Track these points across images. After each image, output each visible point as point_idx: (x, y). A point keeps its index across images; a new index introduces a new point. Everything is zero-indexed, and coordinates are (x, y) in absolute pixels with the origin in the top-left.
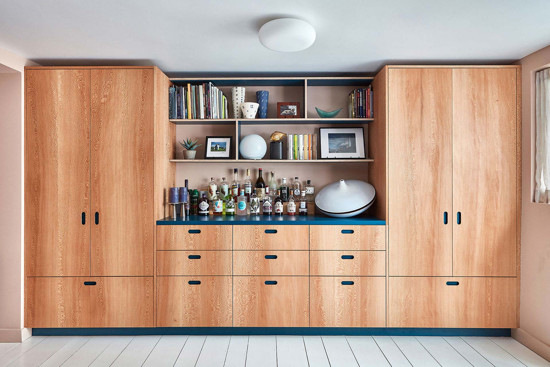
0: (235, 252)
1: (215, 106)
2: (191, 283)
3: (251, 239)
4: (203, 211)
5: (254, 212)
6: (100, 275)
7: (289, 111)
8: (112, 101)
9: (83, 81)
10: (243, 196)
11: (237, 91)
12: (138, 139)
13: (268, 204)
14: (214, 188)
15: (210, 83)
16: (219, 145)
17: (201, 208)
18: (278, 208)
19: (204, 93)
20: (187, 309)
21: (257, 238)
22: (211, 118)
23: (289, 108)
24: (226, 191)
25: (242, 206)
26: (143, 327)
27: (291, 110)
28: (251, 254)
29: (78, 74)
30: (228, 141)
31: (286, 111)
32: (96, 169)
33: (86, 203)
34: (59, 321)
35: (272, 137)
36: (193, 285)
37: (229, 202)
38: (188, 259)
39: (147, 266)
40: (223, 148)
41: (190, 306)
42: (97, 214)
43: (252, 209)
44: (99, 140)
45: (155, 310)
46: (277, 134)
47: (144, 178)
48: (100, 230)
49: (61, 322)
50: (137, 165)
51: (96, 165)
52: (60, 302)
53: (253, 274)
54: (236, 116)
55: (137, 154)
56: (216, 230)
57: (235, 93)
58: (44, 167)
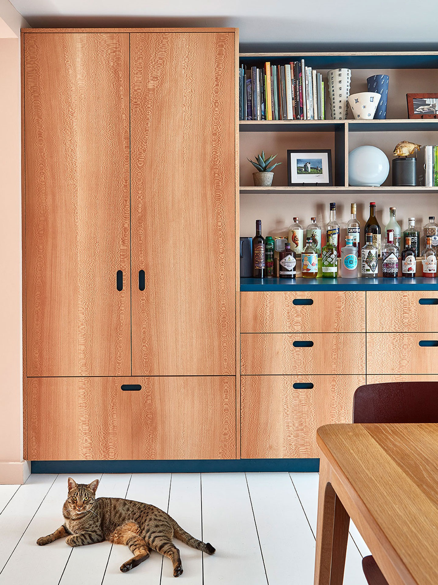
0: (371, 335)
1: (311, 99)
2: (297, 386)
3: (397, 314)
4: (288, 271)
5: (371, 272)
6: (147, 373)
7: (427, 107)
8: (167, 85)
9: (117, 53)
10: (351, 246)
11: (340, 75)
12: (209, 148)
13: (394, 258)
14: (300, 234)
15: (303, 61)
16: (309, 163)
17: (286, 267)
18: (409, 266)
19: (293, 78)
20: (291, 428)
21: (406, 313)
22: (305, 119)
23: (427, 103)
24: (318, 238)
25: (351, 262)
26: (220, 459)
27: (431, 105)
28: (396, 338)
29: (109, 42)
30: (324, 157)
31: (422, 107)
32: (140, 199)
33: (123, 255)
34: (80, 449)
35: (398, 151)
36: (301, 390)
37: (329, 257)
38: (292, 346)
39: (226, 360)
40: (317, 169)
41: (297, 425)
42: (142, 274)
43: (369, 268)
44: (144, 151)
45: (238, 430)
46: (405, 146)
47: (219, 214)
48: (148, 300)
49: (84, 450)
50: (209, 193)
51: (140, 192)
52: (82, 418)
53: (399, 372)
54: (338, 116)
55: (208, 174)
56: (339, 299)
57: (337, 79)
58: (54, 195)
